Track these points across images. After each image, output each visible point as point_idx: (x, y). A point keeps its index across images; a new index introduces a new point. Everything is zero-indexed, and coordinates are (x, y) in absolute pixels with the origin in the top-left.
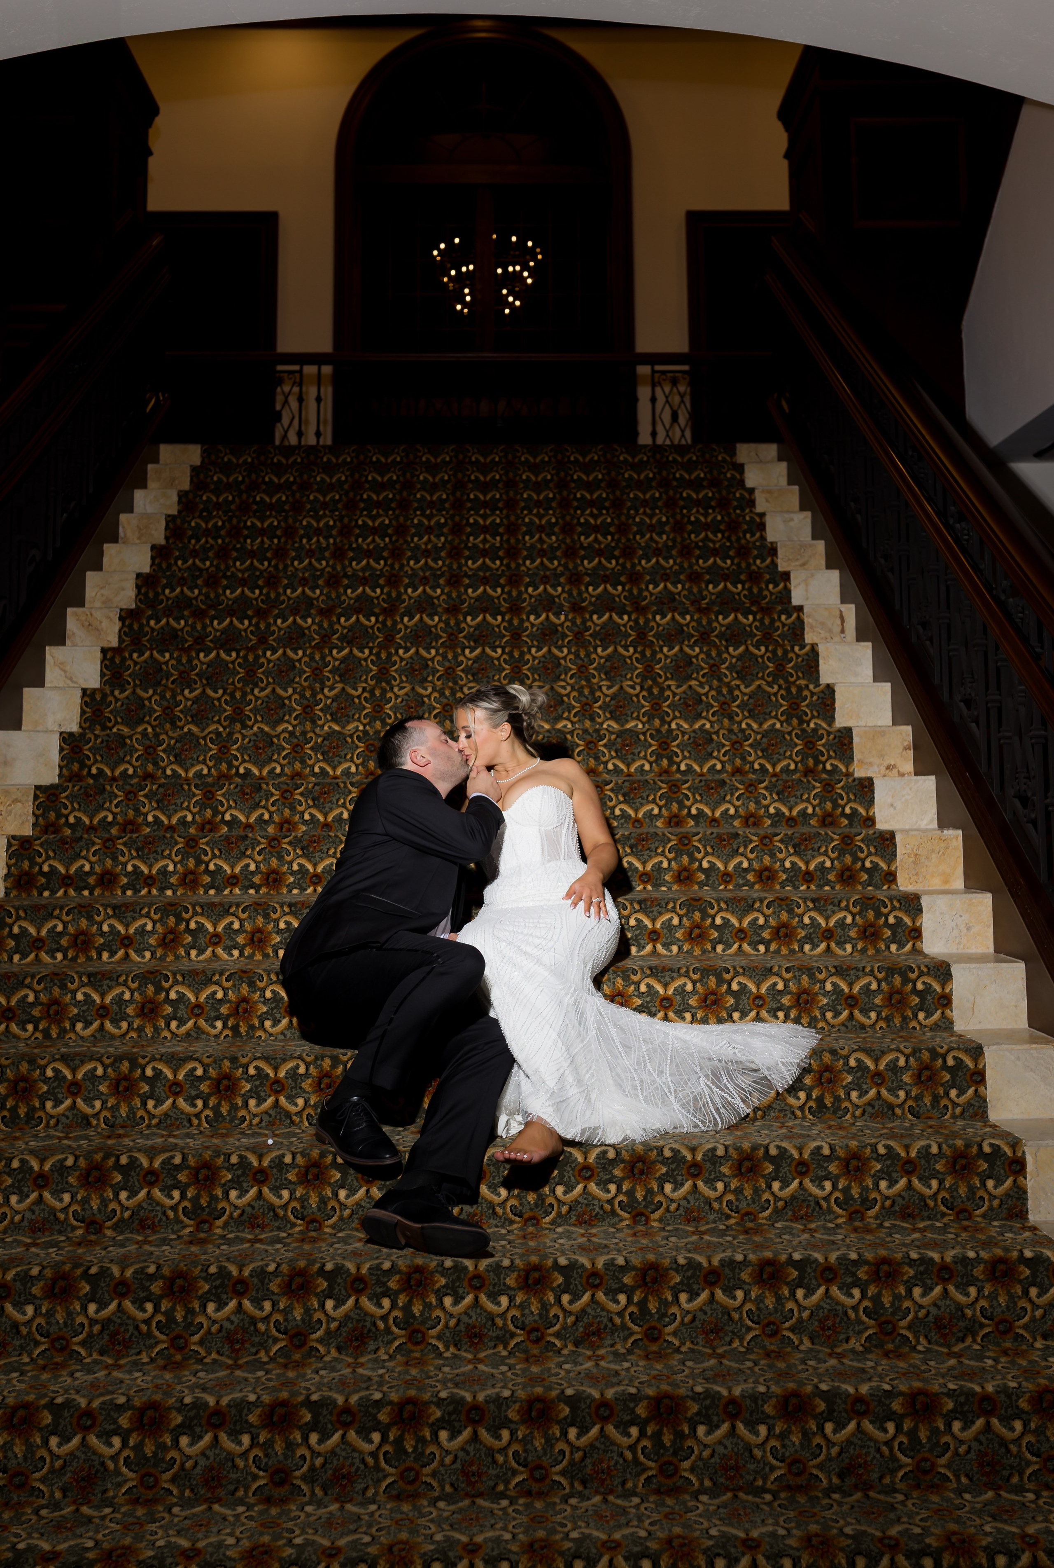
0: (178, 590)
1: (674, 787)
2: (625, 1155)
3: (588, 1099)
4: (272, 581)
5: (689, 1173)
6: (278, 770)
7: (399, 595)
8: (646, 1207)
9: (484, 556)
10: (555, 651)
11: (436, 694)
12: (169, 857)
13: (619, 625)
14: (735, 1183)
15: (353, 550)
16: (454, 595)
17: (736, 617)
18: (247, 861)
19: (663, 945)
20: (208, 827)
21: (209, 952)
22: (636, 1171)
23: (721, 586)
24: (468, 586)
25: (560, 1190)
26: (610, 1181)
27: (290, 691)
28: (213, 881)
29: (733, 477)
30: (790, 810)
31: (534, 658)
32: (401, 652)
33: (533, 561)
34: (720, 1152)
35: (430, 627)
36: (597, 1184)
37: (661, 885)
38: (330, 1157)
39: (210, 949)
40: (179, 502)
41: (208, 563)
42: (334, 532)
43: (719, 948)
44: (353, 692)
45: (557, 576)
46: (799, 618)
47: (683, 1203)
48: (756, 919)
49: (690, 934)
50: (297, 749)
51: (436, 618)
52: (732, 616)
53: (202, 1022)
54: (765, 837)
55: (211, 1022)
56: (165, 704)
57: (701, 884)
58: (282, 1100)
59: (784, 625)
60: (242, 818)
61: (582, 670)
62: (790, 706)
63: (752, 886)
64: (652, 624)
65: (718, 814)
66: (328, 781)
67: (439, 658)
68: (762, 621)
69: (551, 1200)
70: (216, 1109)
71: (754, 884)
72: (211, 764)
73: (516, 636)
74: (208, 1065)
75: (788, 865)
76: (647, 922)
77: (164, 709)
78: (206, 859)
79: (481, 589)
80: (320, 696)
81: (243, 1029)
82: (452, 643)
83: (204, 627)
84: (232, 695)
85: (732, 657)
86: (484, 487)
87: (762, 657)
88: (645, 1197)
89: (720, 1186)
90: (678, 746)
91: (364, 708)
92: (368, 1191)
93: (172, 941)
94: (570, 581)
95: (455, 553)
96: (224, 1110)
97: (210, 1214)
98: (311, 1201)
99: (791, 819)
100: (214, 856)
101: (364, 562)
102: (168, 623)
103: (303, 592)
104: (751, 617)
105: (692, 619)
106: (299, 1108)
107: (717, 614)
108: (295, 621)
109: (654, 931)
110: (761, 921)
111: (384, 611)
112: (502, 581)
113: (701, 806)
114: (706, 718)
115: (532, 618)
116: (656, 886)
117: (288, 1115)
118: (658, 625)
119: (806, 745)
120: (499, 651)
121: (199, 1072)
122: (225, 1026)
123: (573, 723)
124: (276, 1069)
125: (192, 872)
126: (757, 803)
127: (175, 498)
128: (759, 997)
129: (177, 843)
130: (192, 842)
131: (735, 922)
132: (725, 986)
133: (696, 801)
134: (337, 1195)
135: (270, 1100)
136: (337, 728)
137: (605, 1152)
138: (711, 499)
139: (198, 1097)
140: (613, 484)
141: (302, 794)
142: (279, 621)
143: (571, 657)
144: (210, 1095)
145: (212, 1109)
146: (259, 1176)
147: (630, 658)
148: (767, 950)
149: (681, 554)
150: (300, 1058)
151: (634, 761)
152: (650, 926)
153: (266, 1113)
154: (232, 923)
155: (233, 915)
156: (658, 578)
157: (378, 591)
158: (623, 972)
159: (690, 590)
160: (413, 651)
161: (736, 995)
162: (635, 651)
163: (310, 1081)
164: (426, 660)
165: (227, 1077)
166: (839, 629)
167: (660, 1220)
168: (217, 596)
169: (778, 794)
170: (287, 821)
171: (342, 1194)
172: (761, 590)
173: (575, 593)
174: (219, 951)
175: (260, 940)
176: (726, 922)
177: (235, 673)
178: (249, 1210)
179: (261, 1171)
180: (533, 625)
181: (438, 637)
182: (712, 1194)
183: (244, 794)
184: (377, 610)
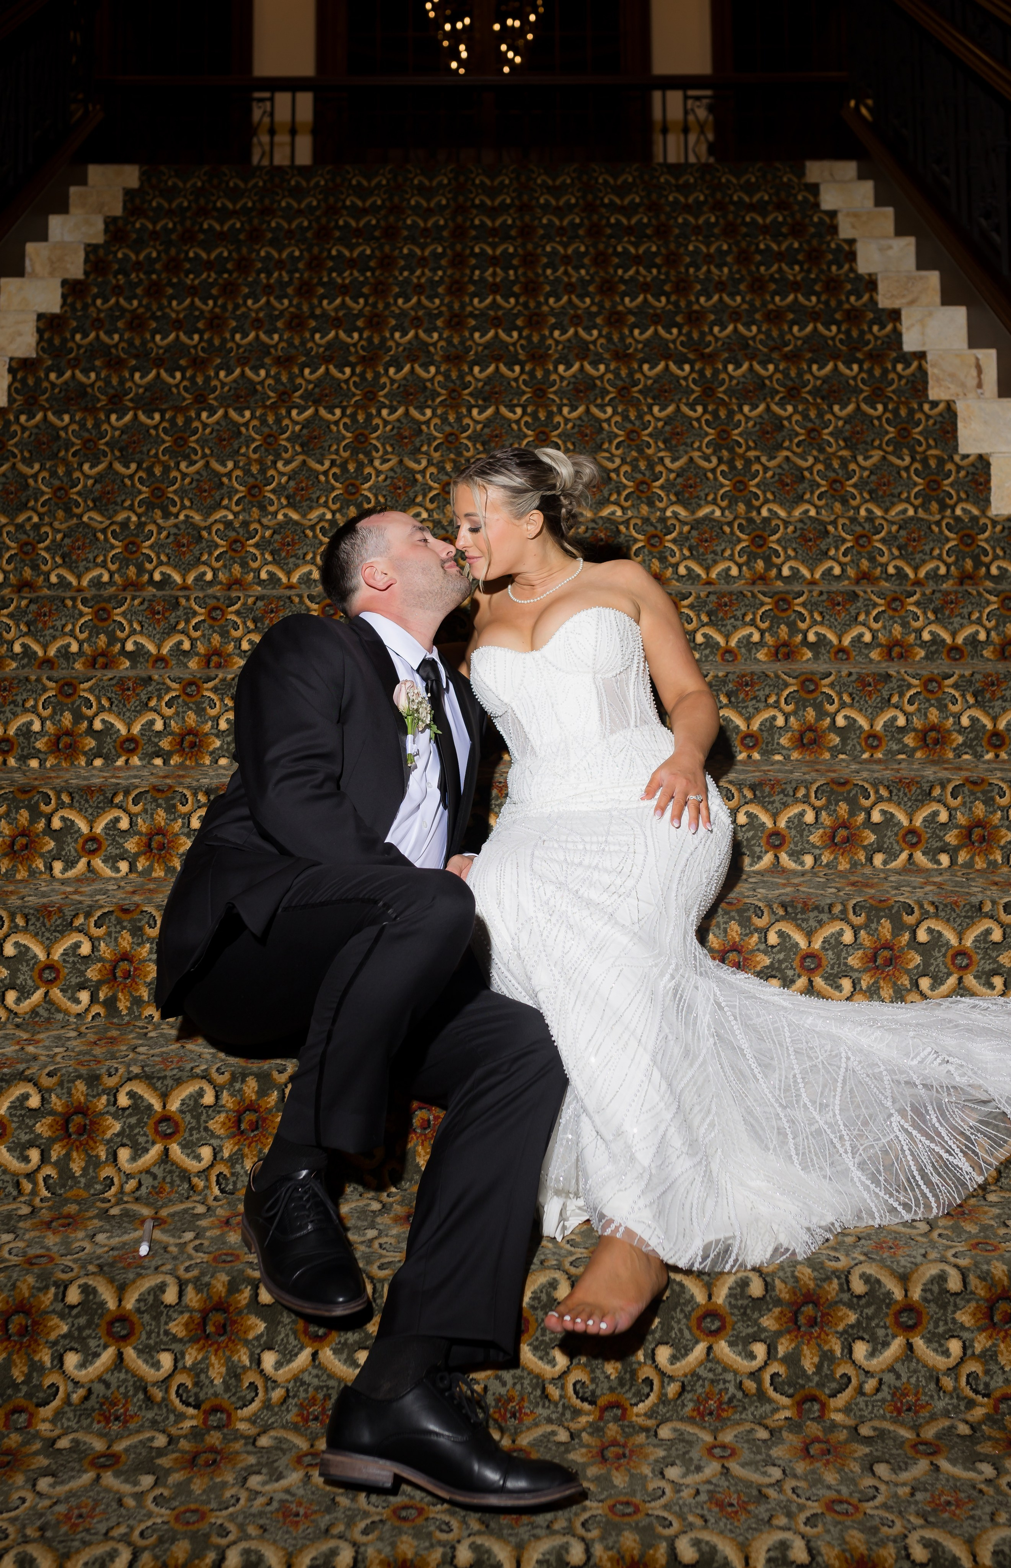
0: (92, 335)
1: (783, 601)
2: (781, 1289)
3: (709, 1179)
4: (215, 323)
5: (898, 1324)
6: (209, 576)
7: (383, 340)
8: (821, 1385)
9: (495, 292)
10: (595, 410)
11: (433, 470)
12: (34, 710)
13: (678, 378)
14: (981, 1343)
15: (323, 285)
16: (456, 341)
17: (836, 367)
18: (151, 716)
19: (791, 855)
20: (101, 660)
21: (82, 864)
22: (802, 1320)
23: (810, 328)
24: (474, 329)
25: (663, 1354)
26: (756, 1338)
27: (230, 465)
28: (100, 746)
29: (806, 200)
30: (954, 635)
31: (567, 420)
32: (385, 412)
33: (558, 299)
34: (954, 1283)
35: (424, 381)
36: (731, 1344)
37: (773, 752)
38: (247, 1293)
39: (84, 861)
40: (106, 230)
41: (135, 303)
42: (301, 265)
43: (878, 859)
44: (318, 467)
45: (592, 316)
46: (920, 367)
47: (889, 1378)
48: (936, 814)
49: (833, 837)
50: (236, 546)
51: (433, 369)
52: (830, 366)
53: (56, 993)
54: (931, 680)
55: (71, 992)
56: (57, 483)
57: (835, 751)
58: (175, 1149)
59: (900, 377)
60: (151, 648)
61: (632, 438)
62: (928, 485)
63: (911, 753)
64: (723, 376)
65: (846, 641)
66: (280, 592)
67: (436, 421)
68: (870, 372)
69: (647, 1372)
70: (63, 1165)
71: (914, 750)
72: (113, 567)
73: (540, 393)
74: (49, 1090)
75: (965, 721)
76: (765, 818)
77: (56, 491)
78: (89, 713)
79: (491, 334)
80: (271, 472)
81: (123, 1005)
82: (454, 400)
83: (122, 382)
84: (150, 471)
85: (838, 418)
86: (493, 213)
87: (879, 418)
88: (819, 1367)
89: (955, 1346)
90: (778, 541)
91: (333, 489)
92: (315, 1355)
93: (25, 847)
94: (609, 322)
95: (456, 289)
96: (76, 1166)
97: (29, 1396)
98: (212, 1373)
99: (954, 648)
100: (101, 709)
101: (338, 301)
102: (73, 376)
103: (257, 337)
104: (855, 367)
105: (776, 369)
106: (205, 1163)
107: (810, 362)
108: (243, 373)
109: (776, 833)
110: (943, 817)
111: (363, 360)
112: (519, 322)
113: (823, 630)
114: (809, 502)
115: (561, 368)
116: (767, 753)
117: (185, 1175)
118: (731, 378)
119: (961, 540)
120: (519, 411)
121: (34, 1102)
122: (94, 999)
123: (623, 509)
124: (164, 1097)
125: (68, 733)
126: (905, 625)
127: (101, 226)
128: (961, 953)
129: (45, 689)
130: (68, 688)
131: (902, 817)
132: (907, 936)
133: (814, 623)
134: (259, 1362)
135: (155, 1151)
136: (295, 516)
137: (744, 1284)
138: (782, 224)
139: (31, 1144)
140: (653, 208)
141: (238, 613)
142: (222, 374)
143: (618, 418)
144: (52, 1141)
145: (56, 1164)
146: (117, 1328)
147: (698, 420)
148: (953, 862)
149: (752, 289)
150: (206, 1077)
151: (715, 562)
152: (769, 824)
153: (148, 1172)
154: (117, 820)
155: (120, 807)
156: (725, 318)
157: (356, 335)
158: (740, 912)
159: (768, 334)
160: (401, 411)
161: (924, 949)
162: (705, 411)
163: (222, 1117)
164: (419, 423)
165: (82, 1110)
166: (975, 382)
167: (847, 1410)
168: (144, 343)
169: (935, 612)
170: (217, 653)
171: (269, 1359)
172: (862, 333)
173: (616, 337)
174: (98, 863)
175: (161, 847)
176: (889, 818)
177: (160, 441)
178: (99, 1388)
179: (122, 1318)
180: (562, 378)
181: (435, 394)
182: (940, 1362)
183: (155, 613)
184: (352, 359)
